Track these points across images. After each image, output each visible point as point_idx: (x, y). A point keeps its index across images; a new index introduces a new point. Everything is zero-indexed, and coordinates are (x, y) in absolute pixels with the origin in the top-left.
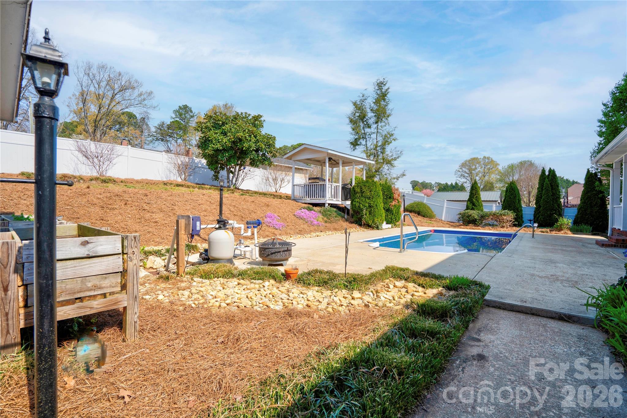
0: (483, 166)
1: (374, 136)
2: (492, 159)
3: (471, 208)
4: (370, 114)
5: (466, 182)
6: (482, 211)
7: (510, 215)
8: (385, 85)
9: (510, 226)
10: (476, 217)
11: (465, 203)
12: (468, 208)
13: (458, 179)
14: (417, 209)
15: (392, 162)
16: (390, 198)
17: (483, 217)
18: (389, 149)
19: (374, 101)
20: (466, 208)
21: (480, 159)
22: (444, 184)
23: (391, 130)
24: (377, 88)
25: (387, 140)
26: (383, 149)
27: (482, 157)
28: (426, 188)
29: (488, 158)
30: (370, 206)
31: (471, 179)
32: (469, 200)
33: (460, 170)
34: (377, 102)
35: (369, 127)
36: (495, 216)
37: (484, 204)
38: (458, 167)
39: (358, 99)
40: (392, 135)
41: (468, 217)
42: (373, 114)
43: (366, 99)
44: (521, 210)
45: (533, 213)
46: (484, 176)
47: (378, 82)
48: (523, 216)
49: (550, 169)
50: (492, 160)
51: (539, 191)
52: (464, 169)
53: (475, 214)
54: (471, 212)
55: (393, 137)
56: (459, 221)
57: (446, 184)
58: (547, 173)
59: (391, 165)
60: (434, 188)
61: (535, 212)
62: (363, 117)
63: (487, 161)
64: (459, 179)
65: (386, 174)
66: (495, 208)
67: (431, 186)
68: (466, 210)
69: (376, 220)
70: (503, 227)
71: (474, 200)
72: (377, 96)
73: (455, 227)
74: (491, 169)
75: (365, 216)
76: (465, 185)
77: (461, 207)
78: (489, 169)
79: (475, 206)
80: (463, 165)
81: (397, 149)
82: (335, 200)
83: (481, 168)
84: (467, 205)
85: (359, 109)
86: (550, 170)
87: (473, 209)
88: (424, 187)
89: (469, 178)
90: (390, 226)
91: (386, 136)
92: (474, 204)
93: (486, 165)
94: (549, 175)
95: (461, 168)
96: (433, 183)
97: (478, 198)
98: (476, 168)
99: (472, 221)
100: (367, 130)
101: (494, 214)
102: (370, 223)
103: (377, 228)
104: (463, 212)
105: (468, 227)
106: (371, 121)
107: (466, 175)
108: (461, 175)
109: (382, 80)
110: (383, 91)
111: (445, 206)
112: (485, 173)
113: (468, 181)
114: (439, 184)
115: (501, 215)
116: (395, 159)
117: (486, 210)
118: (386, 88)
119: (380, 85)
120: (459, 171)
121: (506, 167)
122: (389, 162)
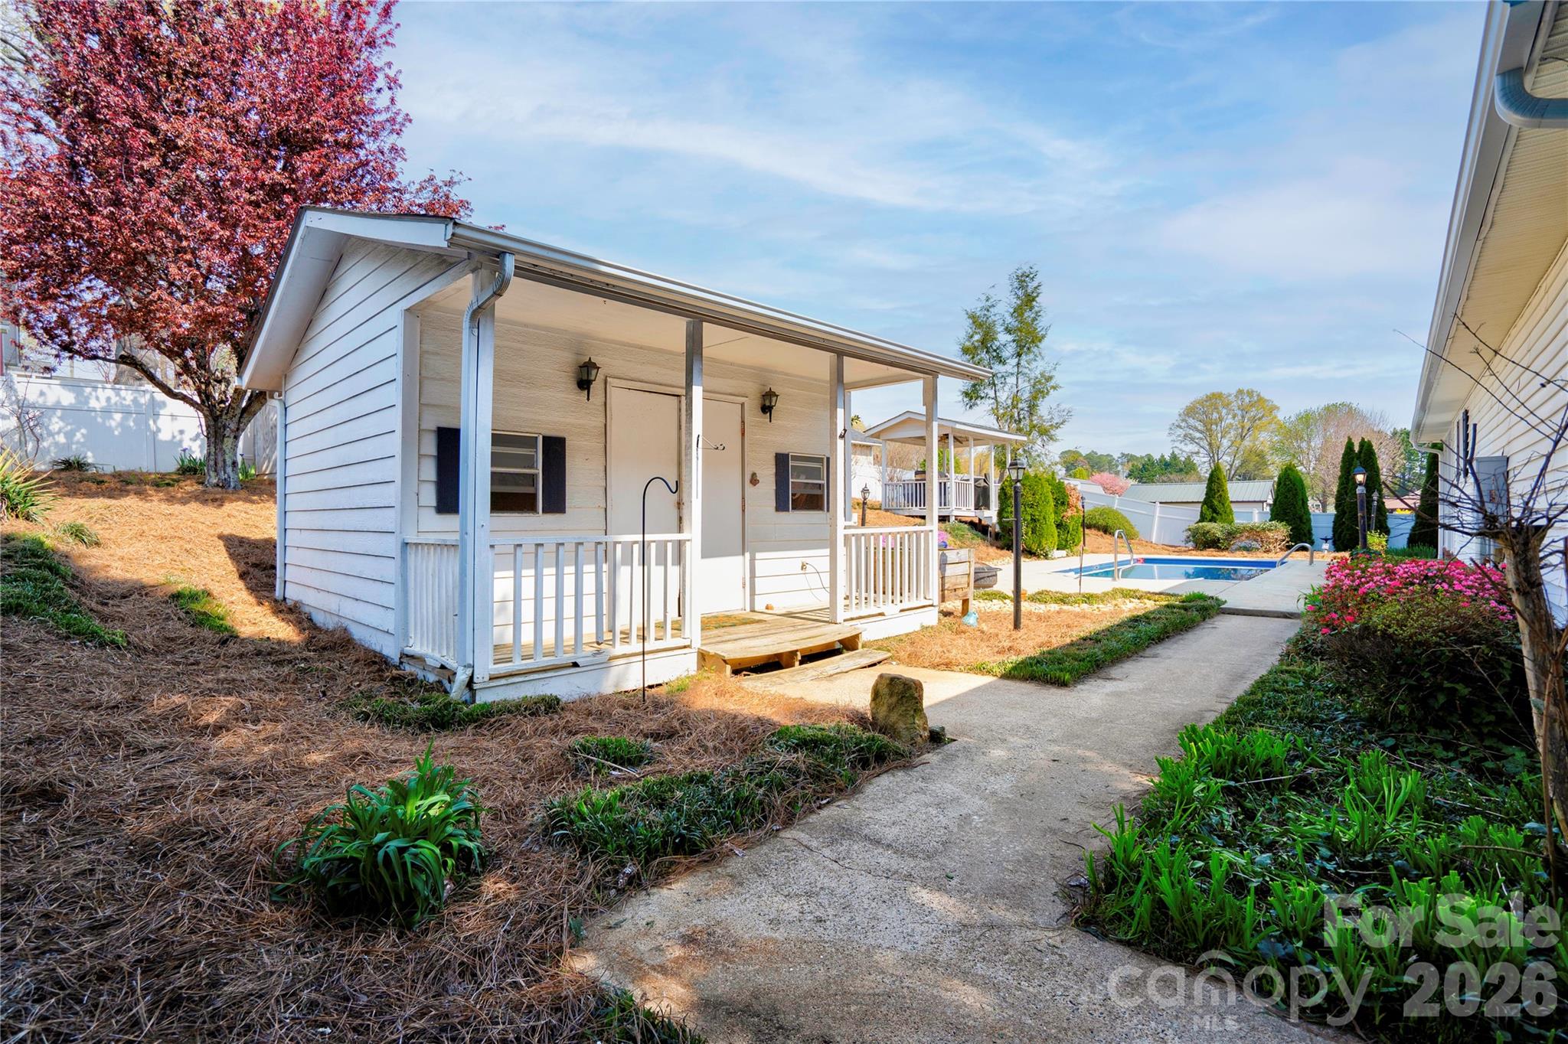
0: (1239, 413)
1: (1012, 380)
2: (1258, 395)
3: (1209, 517)
4: (1003, 338)
5: (1198, 453)
6: (1231, 522)
7: (1282, 530)
8: (1032, 279)
9: (1281, 549)
10: (1219, 534)
11: (1198, 507)
12: (1203, 519)
13: (1177, 444)
14: (1101, 522)
15: (1052, 432)
16: (1063, 503)
17: (1231, 535)
18: (1044, 408)
19: (1012, 310)
20: (1199, 518)
21: (1230, 395)
22: (1142, 458)
23: (1048, 369)
24: (1016, 284)
25: (1041, 388)
26: (1032, 408)
27: (1234, 391)
28: (1101, 470)
29: (1250, 393)
30: (1034, 520)
31: (1210, 444)
32: (1205, 502)
33: (1183, 424)
34: (1018, 312)
35: (1002, 361)
36: (1255, 533)
37: (1235, 508)
38: (1177, 417)
39: (976, 306)
40: (1051, 378)
41: (1205, 534)
42: (1010, 338)
43: (993, 306)
44: (1309, 520)
45: (1332, 525)
46: (1243, 438)
47: (1020, 273)
48: (1313, 532)
49: (1363, 439)
50: (1260, 399)
51: (1341, 484)
52: (1191, 421)
53: (1216, 528)
54: (1208, 526)
55: (1052, 383)
56: (1187, 542)
57: (1149, 457)
58: (1357, 449)
59: (1051, 438)
60: (1120, 468)
61: (1335, 522)
62: (987, 342)
63: (1247, 400)
64: (1182, 446)
65: (1038, 456)
66: (1258, 516)
67: (1110, 462)
68: (1200, 521)
69: (1044, 542)
70: (1268, 551)
71: (1216, 503)
72: (1019, 302)
73: (1180, 552)
74: (1259, 419)
75: (1025, 537)
76: (1196, 460)
77: (1191, 516)
78: (1253, 420)
79: (1217, 513)
80: (1190, 412)
81: (1062, 407)
82: (964, 509)
83: (1234, 417)
84: (1202, 512)
85: (980, 326)
86: (1363, 443)
87: (1213, 520)
88: (1092, 467)
89: (1205, 443)
90: (1063, 553)
91: (1037, 382)
92: (1215, 511)
93: (1244, 410)
94: (1360, 452)
95: (1183, 420)
96: (1116, 455)
97: (1223, 499)
98: (1221, 419)
99: (1213, 543)
100: (998, 368)
101: (1252, 529)
102: (1034, 547)
103: (1046, 557)
104: (1193, 526)
105: (1204, 553)
106: (1008, 352)
107: (1198, 435)
108: (1185, 436)
109: (1026, 269)
110: (1029, 290)
111: (1157, 514)
112: (1243, 427)
113: (1202, 450)
114: (1130, 458)
115: (1264, 529)
116: (1057, 426)
117: (1239, 521)
118: (1035, 284)
119: (1023, 280)
120: (1179, 426)
121: (1293, 419)
122: (1045, 433)
